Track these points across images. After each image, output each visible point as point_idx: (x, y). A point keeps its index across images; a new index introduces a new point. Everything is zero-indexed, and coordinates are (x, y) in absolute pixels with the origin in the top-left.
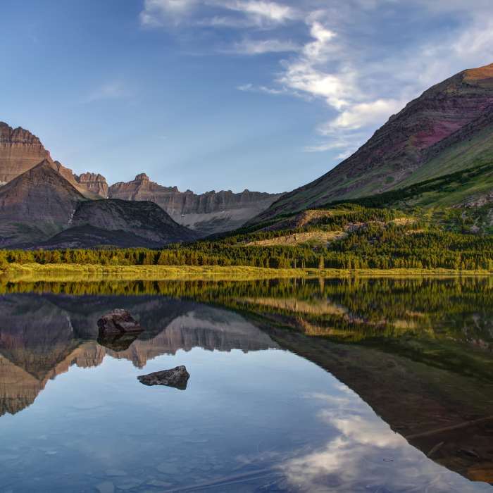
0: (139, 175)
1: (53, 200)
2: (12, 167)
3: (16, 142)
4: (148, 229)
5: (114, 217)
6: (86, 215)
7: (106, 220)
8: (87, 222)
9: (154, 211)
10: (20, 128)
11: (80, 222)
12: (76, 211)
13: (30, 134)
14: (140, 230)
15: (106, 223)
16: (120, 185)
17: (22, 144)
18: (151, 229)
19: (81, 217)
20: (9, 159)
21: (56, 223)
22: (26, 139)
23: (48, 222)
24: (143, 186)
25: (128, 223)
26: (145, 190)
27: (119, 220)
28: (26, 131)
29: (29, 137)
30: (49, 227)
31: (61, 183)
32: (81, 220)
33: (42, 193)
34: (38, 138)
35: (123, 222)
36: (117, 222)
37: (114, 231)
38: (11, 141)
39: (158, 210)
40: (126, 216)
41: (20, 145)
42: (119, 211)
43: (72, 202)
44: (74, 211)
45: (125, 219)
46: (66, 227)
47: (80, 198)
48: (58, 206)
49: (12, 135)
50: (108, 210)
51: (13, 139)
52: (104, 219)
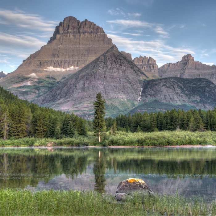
0: (185, 56)
1: (124, 80)
2: (82, 54)
3: (84, 33)
4: (206, 103)
5: (177, 94)
6: (153, 93)
7: (171, 96)
8: (154, 99)
9: (208, 87)
10: (86, 21)
11: (149, 99)
12: (144, 89)
13: (95, 25)
14: (200, 105)
15: (171, 99)
16: (169, 66)
17: (88, 34)
18: (209, 103)
19: (149, 95)
20: (79, 47)
21: (128, 100)
22: (92, 30)
23: (122, 100)
24: (189, 65)
25: (189, 98)
26: (191, 69)
27: (181, 96)
28: (92, 23)
29: (94, 28)
30: (123, 104)
31: (129, 65)
32: (149, 97)
33: (115, 74)
34: (101, 28)
35: (185, 98)
36: (180, 98)
37: (179, 105)
38: (79, 32)
39: (212, 85)
40: (186, 92)
41: (87, 35)
42: (180, 88)
43: (140, 81)
44: (142, 89)
45: (187, 95)
46: (137, 103)
47: (145, 78)
48: (129, 85)
49: (80, 27)
50: (172, 87)
51: (81, 30)
52: (169, 95)
